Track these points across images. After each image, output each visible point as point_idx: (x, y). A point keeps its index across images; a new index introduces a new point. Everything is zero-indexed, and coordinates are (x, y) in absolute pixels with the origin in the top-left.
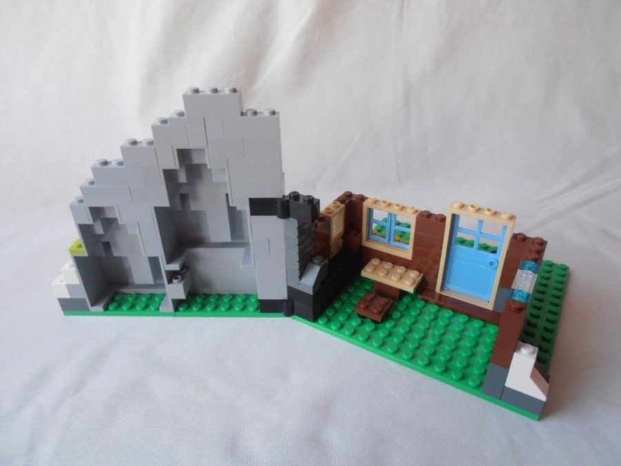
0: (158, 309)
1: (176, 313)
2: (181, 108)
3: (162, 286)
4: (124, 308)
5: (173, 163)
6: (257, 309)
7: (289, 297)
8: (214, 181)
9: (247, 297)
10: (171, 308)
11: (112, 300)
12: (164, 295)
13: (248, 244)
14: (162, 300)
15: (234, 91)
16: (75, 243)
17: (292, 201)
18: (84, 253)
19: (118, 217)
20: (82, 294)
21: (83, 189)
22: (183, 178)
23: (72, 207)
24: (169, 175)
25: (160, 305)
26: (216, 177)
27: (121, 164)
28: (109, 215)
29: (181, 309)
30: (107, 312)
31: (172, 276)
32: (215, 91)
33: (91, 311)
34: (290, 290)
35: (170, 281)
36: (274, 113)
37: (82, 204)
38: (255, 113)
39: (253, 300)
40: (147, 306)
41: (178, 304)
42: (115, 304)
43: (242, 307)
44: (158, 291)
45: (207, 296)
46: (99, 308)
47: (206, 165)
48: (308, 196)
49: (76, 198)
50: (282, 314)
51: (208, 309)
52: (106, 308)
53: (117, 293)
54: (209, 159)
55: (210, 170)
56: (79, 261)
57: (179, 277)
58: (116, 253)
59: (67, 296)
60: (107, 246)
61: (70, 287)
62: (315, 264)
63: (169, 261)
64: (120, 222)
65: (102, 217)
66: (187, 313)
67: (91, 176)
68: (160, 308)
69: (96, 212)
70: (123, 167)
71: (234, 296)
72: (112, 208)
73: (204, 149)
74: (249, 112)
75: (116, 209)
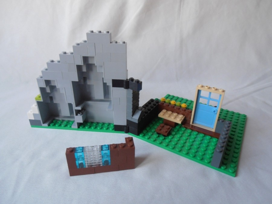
0: (71, 127)
1: (79, 129)
2: (86, 39)
3: (74, 117)
4: (57, 125)
5: (81, 62)
6: (113, 129)
7: (127, 124)
8: (98, 71)
9: (109, 124)
10: (76, 126)
11: (52, 122)
12: (74, 121)
13: (111, 101)
14: (73, 123)
15: (108, 32)
16: (38, 95)
17: (130, 81)
18: (41, 100)
19: (56, 85)
20: (39, 118)
21: (42, 72)
22: (84, 70)
23: (38, 80)
24: (79, 67)
25: (72, 125)
26: (99, 70)
27: (59, 62)
28: (53, 84)
29: (81, 127)
30: (49, 127)
31: (78, 112)
32: (100, 32)
33: (43, 126)
34: (128, 121)
35: (77, 115)
36: (124, 43)
37: (42, 79)
38: (116, 42)
39: (112, 125)
40: (66, 126)
41: (79, 125)
42: (53, 124)
43: (107, 128)
44: (72, 120)
45: (92, 123)
46: (46, 125)
47: (94, 64)
48: (137, 80)
49: (40, 76)
50: (124, 132)
51: (92, 128)
52: (49, 125)
53: (54, 119)
54: (95, 62)
55: (96, 66)
56: (39, 103)
57: (81, 113)
58: (55, 102)
59: (33, 118)
60: (51, 98)
61: (34, 115)
62: (139, 110)
63: (77, 106)
64: (57, 87)
65: (50, 85)
66: (83, 129)
67: (46, 67)
69: (48, 82)
70: (60, 63)
71: (104, 124)
72: (54, 81)
73: (94, 57)
74: (114, 42)
75: (56, 81)
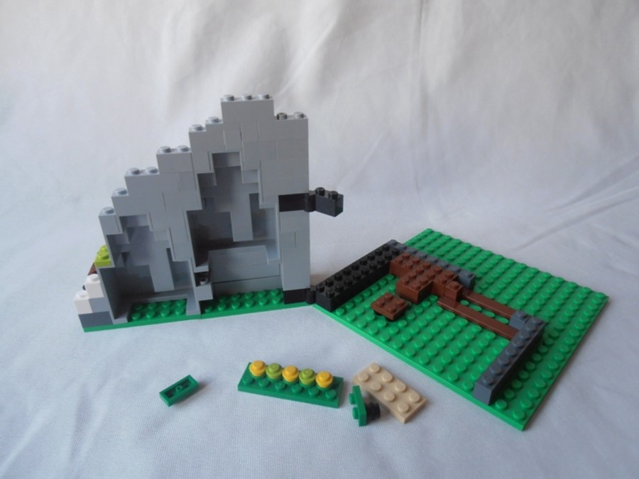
0: (184, 312)
1: (203, 315)
3: (190, 291)
4: (148, 316)
5: (207, 167)
6: (281, 302)
7: (311, 286)
8: (243, 182)
9: (267, 292)
10: (197, 310)
11: (133, 311)
14: (185, 304)
15: (267, 97)
17: (318, 196)
18: (110, 263)
19: (149, 224)
20: (107, 307)
21: (114, 199)
23: (102, 219)
24: (202, 178)
25: (185, 309)
26: (245, 178)
27: (155, 171)
28: (142, 223)
29: (207, 310)
30: (131, 323)
31: (200, 278)
32: (250, 98)
33: (114, 324)
35: (198, 284)
36: (302, 116)
37: (113, 215)
38: (286, 117)
40: (171, 312)
42: (138, 315)
43: (265, 301)
46: (124, 320)
47: (239, 167)
48: (333, 192)
49: (104, 209)
50: (305, 303)
51: (234, 307)
52: (130, 320)
54: (242, 162)
55: (243, 171)
56: (105, 273)
57: (206, 279)
58: (137, 263)
59: (88, 310)
61: (92, 302)
63: (198, 264)
64: (151, 230)
66: (213, 314)
67: (123, 186)
68: (187, 312)
70: (157, 174)
71: (254, 293)
72: (145, 216)
73: (238, 153)
74: (280, 116)
75: (148, 216)
